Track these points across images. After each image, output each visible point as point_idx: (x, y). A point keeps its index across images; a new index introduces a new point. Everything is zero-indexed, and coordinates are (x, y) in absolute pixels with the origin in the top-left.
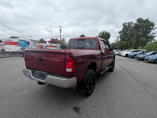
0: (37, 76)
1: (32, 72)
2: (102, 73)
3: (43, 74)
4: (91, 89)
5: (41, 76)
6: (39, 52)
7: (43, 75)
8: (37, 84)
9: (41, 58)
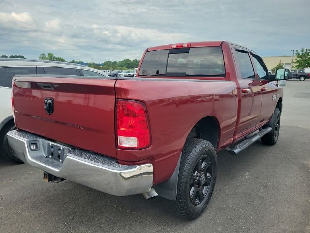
0: (44, 155)
1: (30, 144)
2: (237, 151)
3: (59, 149)
4: (203, 198)
5: (52, 154)
6: (44, 87)
7: (59, 152)
8: (43, 179)
9: (50, 104)
